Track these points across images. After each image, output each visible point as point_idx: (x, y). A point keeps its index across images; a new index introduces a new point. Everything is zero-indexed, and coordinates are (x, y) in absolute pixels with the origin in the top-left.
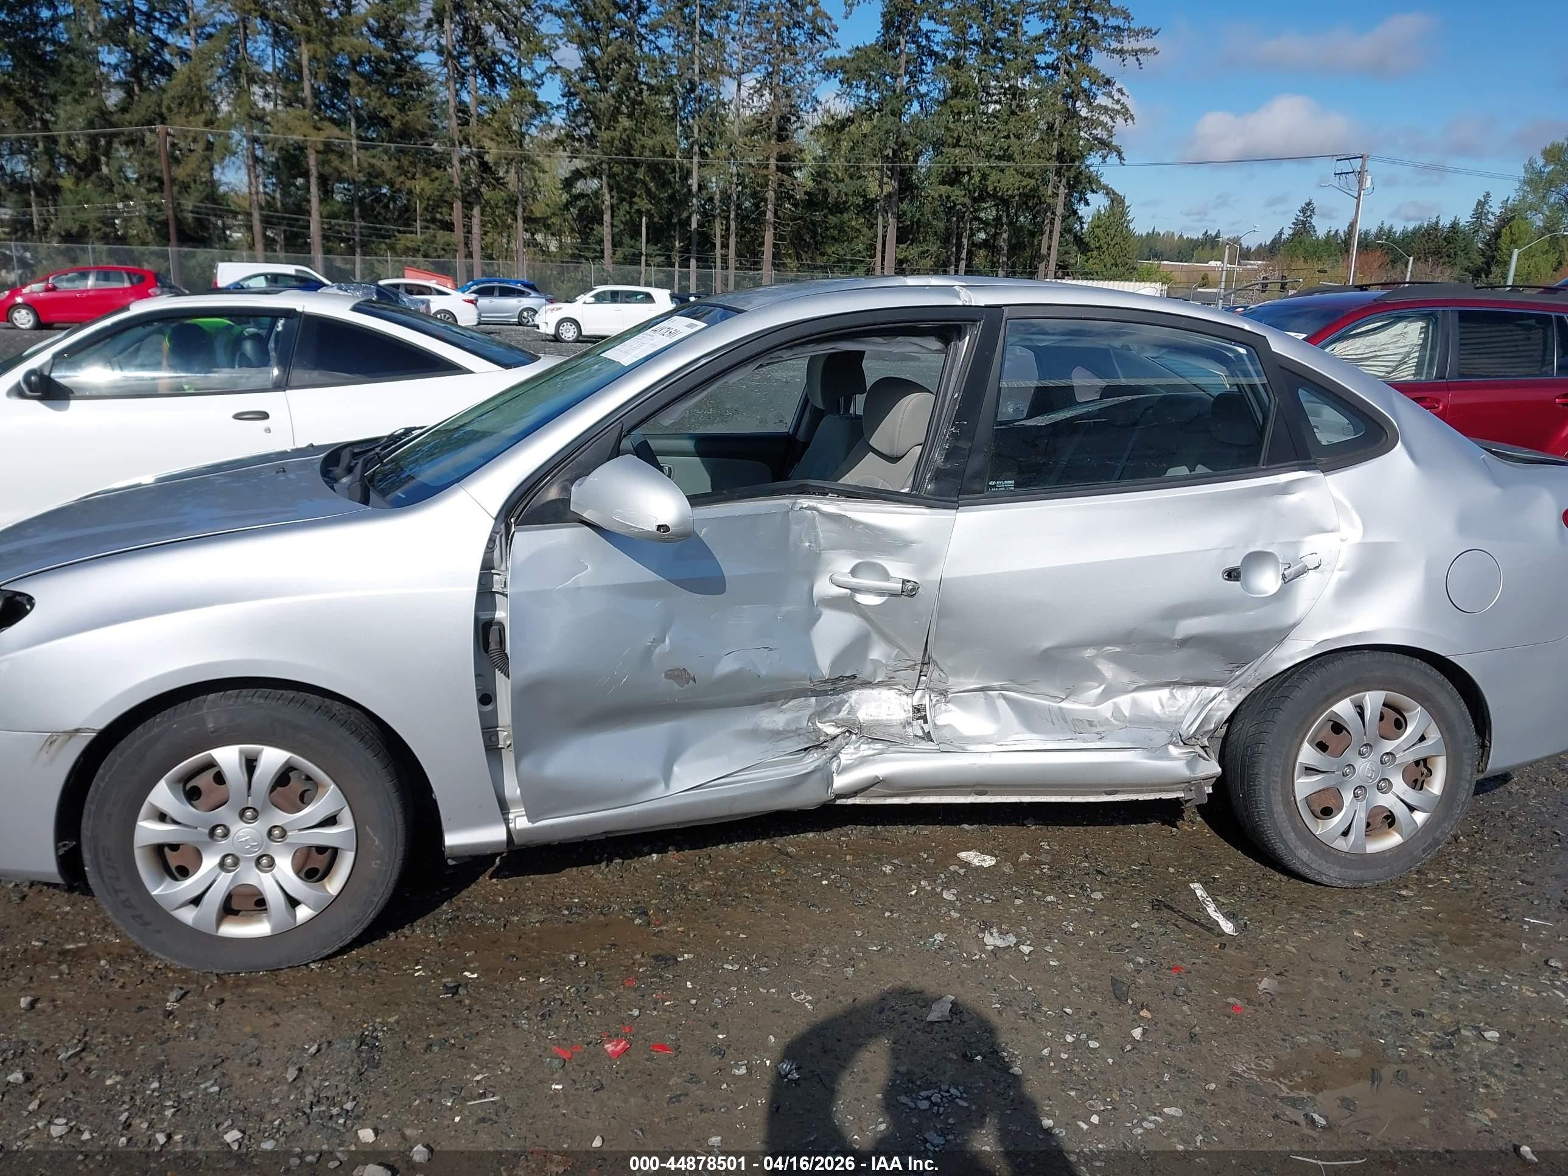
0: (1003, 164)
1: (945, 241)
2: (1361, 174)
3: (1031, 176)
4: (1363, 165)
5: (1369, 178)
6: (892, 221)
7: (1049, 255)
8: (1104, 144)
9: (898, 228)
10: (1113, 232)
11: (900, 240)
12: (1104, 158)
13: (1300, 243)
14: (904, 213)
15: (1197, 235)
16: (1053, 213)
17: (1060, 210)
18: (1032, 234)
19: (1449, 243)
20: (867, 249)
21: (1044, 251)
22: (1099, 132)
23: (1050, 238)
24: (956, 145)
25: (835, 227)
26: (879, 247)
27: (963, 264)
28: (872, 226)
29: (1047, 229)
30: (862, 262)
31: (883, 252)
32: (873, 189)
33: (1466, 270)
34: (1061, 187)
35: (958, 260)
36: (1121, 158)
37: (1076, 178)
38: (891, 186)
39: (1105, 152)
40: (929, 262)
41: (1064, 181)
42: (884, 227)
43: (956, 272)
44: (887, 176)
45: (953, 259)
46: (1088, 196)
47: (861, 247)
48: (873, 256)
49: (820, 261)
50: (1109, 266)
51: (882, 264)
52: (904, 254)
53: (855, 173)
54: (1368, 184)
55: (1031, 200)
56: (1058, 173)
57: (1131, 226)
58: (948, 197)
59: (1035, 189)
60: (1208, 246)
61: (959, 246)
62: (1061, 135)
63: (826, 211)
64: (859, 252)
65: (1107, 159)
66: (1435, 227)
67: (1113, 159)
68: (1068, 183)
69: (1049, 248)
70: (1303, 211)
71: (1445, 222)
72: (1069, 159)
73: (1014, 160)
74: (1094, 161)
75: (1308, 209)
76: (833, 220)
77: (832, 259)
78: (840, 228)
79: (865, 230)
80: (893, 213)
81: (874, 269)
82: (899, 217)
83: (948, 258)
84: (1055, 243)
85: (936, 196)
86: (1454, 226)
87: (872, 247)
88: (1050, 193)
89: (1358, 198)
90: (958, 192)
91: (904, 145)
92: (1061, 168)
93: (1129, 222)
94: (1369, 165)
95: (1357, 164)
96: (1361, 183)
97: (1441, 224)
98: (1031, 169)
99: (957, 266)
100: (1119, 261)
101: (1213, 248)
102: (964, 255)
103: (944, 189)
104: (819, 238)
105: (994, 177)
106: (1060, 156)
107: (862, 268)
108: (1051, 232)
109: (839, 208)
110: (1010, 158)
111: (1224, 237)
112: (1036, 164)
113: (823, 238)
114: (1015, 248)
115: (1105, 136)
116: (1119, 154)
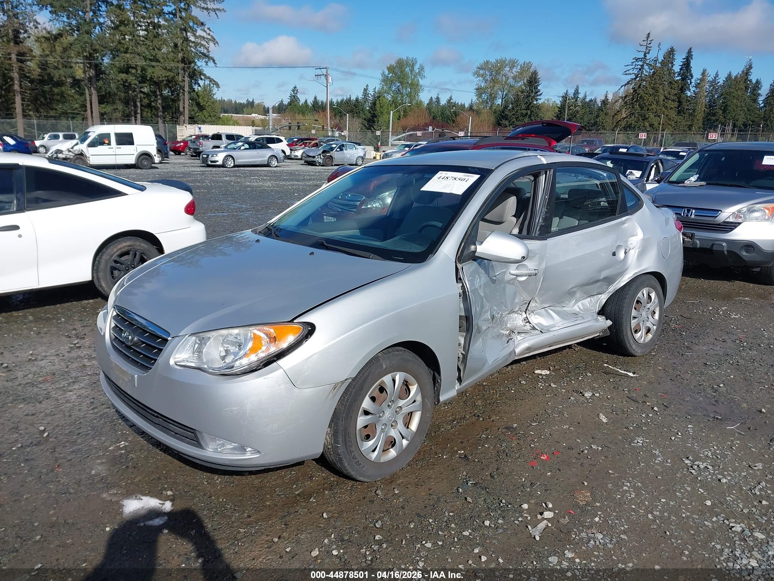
0: (154, 64)
1: (126, 102)
2: (326, 76)
3: (170, 70)
4: (327, 72)
5: (330, 78)
6: (94, 92)
7: (184, 111)
8: (205, 56)
9: (98, 96)
10: (206, 99)
11: (100, 102)
12: (207, 63)
13: (295, 106)
14: (101, 88)
15: (244, 101)
16: (184, 90)
17: (187, 89)
18: (174, 101)
19: (356, 107)
20: (81, 107)
21: (181, 109)
22: (202, 50)
23: (184, 103)
24: (126, 52)
25: (58, 94)
26: (88, 106)
27: (139, 116)
28: (82, 94)
29: (181, 98)
30: (78, 114)
31: (91, 108)
32: (79, 74)
33: (364, 119)
34: (186, 77)
35: (136, 113)
36: (215, 63)
37: (193, 72)
38: (92, 72)
39: (207, 60)
40: (119, 115)
41: (187, 74)
42: (90, 95)
43: (136, 120)
44: (88, 67)
45: (133, 113)
46: (199, 82)
47: (77, 106)
48: (86, 111)
49: (52, 113)
50: (207, 116)
51: (92, 116)
52: (104, 110)
53: (67, 65)
54: (330, 81)
55: (171, 83)
56: (183, 69)
57: (215, 97)
58: (127, 80)
59: (173, 78)
60: (250, 107)
61: (135, 106)
62: (182, 50)
63: (51, 85)
64: (76, 108)
65: (208, 63)
66: (349, 100)
67: (211, 63)
68: (189, 75)
69: (184, 108)
70: (293, 91)
71: (353, 98)
72: (187, 61)
73: (160, 62)
74: (200, 64)
75: (295, 90)
76: (56, 90)
77: (59, 112)
78: (62, 95)
79: (77, 97)
80: (94, 88)
81: (87, 118)
82: (98, 90)
83: (130, 112)
84: (186, 106)
85: (120, 79)
86: (357, 99)
87: (84, 106)
88: (180, 80)
89: (327, 87)
90: (131, 78)
91: (96, 51)
92: (184, 67)
93: (214, 95)
94: (329, 72)
95: (324, 71)
96: (327, 80)
97: (352, 98)
98: (170, 67)
99: (136, 117)
100: (211, 114)
101: (252, 107)
102: (139, 111)
103: (123, 76)
104: (49, 100)
105: (150, 70)
106: (183, 61)
107: (80, 118)
108: (184, 100)
109: (60, 84)
110: (158, 61)
111: (256, 102)
112: (172, 64)
113: (51, 100)
114: (165, 108)
115: (205, 51)
116: (214, 61)
